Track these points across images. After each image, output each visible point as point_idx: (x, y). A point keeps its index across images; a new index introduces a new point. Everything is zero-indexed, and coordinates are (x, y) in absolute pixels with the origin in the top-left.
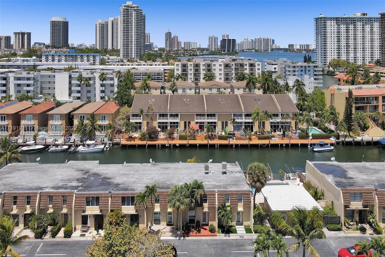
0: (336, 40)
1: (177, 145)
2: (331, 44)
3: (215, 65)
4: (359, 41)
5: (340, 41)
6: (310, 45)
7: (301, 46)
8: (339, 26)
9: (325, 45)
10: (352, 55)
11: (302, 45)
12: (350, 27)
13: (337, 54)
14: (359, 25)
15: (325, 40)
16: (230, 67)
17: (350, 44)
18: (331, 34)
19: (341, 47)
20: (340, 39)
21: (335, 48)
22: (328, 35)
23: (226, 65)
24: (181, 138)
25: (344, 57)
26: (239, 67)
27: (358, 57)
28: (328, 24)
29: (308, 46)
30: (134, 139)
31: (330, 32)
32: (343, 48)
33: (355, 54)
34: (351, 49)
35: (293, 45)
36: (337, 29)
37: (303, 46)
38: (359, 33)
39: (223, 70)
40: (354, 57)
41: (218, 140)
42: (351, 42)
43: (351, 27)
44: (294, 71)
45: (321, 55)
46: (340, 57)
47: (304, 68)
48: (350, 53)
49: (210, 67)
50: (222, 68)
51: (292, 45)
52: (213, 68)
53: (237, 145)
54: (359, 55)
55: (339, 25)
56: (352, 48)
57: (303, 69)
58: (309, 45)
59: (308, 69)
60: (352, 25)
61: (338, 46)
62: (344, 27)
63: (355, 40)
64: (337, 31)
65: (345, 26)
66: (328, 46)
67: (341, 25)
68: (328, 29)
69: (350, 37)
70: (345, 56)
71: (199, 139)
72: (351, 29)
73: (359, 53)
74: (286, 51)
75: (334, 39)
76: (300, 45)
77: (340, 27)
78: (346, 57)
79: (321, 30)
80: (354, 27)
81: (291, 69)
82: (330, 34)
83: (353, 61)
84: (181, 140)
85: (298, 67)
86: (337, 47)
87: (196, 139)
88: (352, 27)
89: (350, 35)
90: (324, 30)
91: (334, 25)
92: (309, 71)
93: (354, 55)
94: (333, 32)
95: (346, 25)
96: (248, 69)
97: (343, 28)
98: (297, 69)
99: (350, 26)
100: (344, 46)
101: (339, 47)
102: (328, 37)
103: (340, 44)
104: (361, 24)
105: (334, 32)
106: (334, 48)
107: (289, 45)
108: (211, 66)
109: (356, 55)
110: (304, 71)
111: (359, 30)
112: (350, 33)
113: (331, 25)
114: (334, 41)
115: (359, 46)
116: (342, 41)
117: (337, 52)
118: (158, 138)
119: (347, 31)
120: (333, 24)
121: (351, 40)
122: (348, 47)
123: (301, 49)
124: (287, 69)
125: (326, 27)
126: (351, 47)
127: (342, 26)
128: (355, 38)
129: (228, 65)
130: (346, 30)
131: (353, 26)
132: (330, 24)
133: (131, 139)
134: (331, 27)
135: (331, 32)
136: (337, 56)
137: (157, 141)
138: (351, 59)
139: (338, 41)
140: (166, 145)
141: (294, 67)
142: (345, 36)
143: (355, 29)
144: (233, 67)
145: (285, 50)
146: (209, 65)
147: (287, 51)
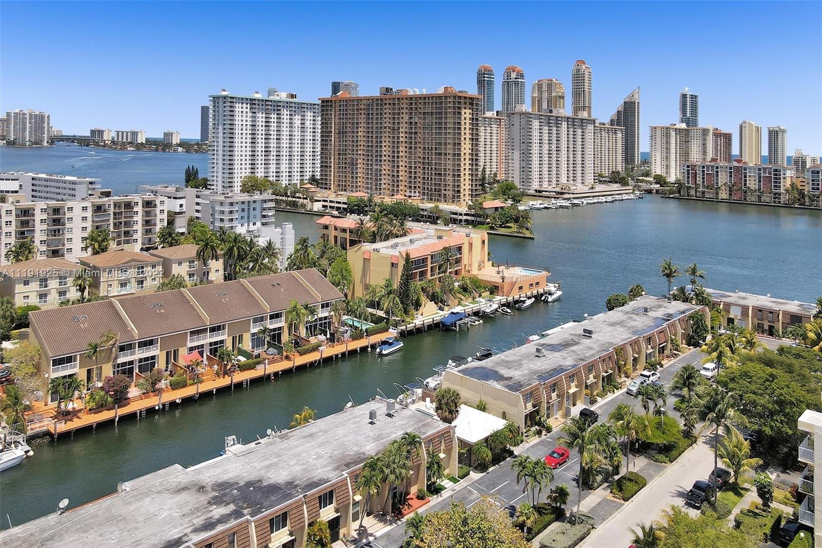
0: (249, 140)
1: (177, 401)
2: (241, 147)
3: (70, 209)
4: (285, 143)
5: (255, 143)
6: (139, 134)
7: (120, 133)
8: (254, 115)
9: (231, 149)
10: (273, 168)
11: (123, 133)
12: (271, 118)
13: (250, 166)
14: (285, 115)
15: (231, 140)
16: (105, 211)
17: (270, 147)
18: (242, 130)
19: (258, 154)
20: (255, 138)
21: (248, 156)
22: (237, 131)
23: (98, 207)
24: (175, 386)
25: (260, 174)
26: (123, 210)
27: (282, 172)
28: (237, 109)
29: (134, 134)
30: (74, 414)
31: (240, 125)
32: (260, 156)
33: (278, 166)
34: (271, 158)
35: (101, 132)
36: (251, 119)
37: (125, 134)
38: (285, 129)
39: (90, 220)
40: (276, 172)
41: (239, 372)
42: (272, 145)
43: (274, 116)
44: (231, 212)
45: (224, 169)
46: (254, 173)
47: (246, 204)
48: (270, 164)
49: (59, 214)
50: (89, 214)
51: (99, 131)
52: (68, 215)
53: (276, 374)
54: (284, 168)
55: (255, 113)
56: (273, 156)
57: (245, 206)
58: (137, 132)
59: (252, 205)
60: (274, 114)
61: (252, 151)
62: (262, 117)
63: (278, 141)
64: (251, 124)
65: (264, 115)
66: (237, 151)
67: (258, 113)
68: (238, 119)
69: (271, 135)
70: (263, 170)
71: (208, 380)
72: (272, 120)
73: (284, 164)
74: (86, 144)
75: (246, 139)
76: (118, 132)
77: (255, 117)
78: (265, 172)
79: (224, 120)
80: (277, 118)
81: (227, 209)
82: (240, 129)
83: (274, 179)
84: (176, 389)
85: (237, 203)
86: (250, 153)
87: (203, 382)
88: (274, 118)
89: (272, 133)
90: (230, 120)
91: (247, 113)
92: (254, 209)
93: (276, 168)
94: (244, 125)
95: (266, 113)
96: (140, 213)
97: (260, 117)
98: (236, 208)
99: (272, 116)
100: (262, 151)
101: (253, 154)
102: (237, 134)
103: (255, 147)
104: (288, 113)
105: (246, 125)
106: (246, 156)
107: (93, 132)
108: (61, 211)
109: (279, 168)
110: (246, 210)
111: (285, 123)
112: (272, 128)
113: (242, 112)
114: (246, 143)
115: (285, 152)
116: (258, 143)
117: (250, 162)
118: (129, 398)
119: (267, 124)
120: (244, 110)
121: (272, 141)
122: (268, 153)
123: (120, 140)
124: (218, 208)
125: (233, 116)
126: (272, 153)
127: (260, 115)
128: (278, 137)
129: (101, 207)
130: (265, 122)
131: (275, 116)
132: (240, 110)
133: (69, 417)
134: (242, 114)
135: (242, 125)
136: (250, 171)
137: (129, 404)
138: (271, 174)
139: (252, 143)
140: (157, 408)
141: (232, 204)
142: (263, 132)
143: (279, 120)
144: (112, 211)
145: (83, 142)
146: (56, 211)
147: (87, 146)
